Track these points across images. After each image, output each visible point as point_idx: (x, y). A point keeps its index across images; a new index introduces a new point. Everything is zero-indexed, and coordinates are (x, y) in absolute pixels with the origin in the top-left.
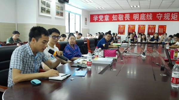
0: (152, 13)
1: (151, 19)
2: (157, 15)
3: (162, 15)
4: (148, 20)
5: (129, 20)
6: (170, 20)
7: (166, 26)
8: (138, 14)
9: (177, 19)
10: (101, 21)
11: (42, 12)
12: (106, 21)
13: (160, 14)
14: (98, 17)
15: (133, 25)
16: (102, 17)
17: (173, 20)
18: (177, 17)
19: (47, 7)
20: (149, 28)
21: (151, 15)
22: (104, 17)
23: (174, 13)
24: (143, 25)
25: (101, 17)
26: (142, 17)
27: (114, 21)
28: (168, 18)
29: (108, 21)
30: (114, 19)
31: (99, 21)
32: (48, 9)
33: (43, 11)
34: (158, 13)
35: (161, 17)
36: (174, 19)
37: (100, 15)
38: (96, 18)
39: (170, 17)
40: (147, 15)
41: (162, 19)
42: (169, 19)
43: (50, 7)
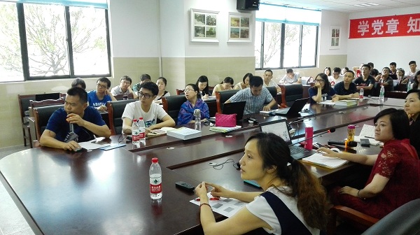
10: (376, 36)
11: (196, 36)
12: (389, 35)
14: (370, 25)
16: (381, 24)
19: (208, 24)
22: (385, 24)
25: (378, 25)
27: (412, 34)
29: (395, 35)
30: (411, 28)
31: (373, 34)
32: (212, 29)
33: (198, 34)
37: (376, 19)
38: (363, 29)
43: (215, 24)
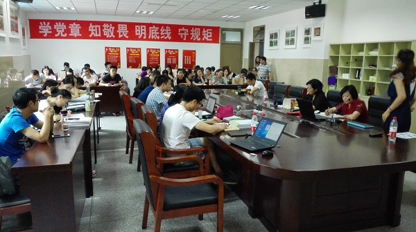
0: (171, 26)
1: (170, 38)
2: (180, 30)
3: (187, 30)
4: (163, 40)
5: (127, 37)
6: (201, 41)
7: (195, 51)
8: (145, 27)
9: (211, 40)
10: (60, 37)
12: (73, 37)
13: (183, 29)
14: (53, 27)
15: (136, 49)
16: (64, 27)
17: (205, 41)
18: (211, 36)
20: (167, 55)
21: (168, 29)
22: (67, 27)
23: (206, 28)
24: (156, 50)
25: (60, 28)
26: (153, 33)
27: (93, 38)
28: (197, 37)
29: (78, 38)
30: (92, 33)
31: (56, 35)
34: (181, 27)
35: (185, 34)
36: (207, 39)
37: (58, 21)
38: (45, 30)
39: (201, 36)
40: (161, 30)
41: (189, 40)
42: (199, 39)
